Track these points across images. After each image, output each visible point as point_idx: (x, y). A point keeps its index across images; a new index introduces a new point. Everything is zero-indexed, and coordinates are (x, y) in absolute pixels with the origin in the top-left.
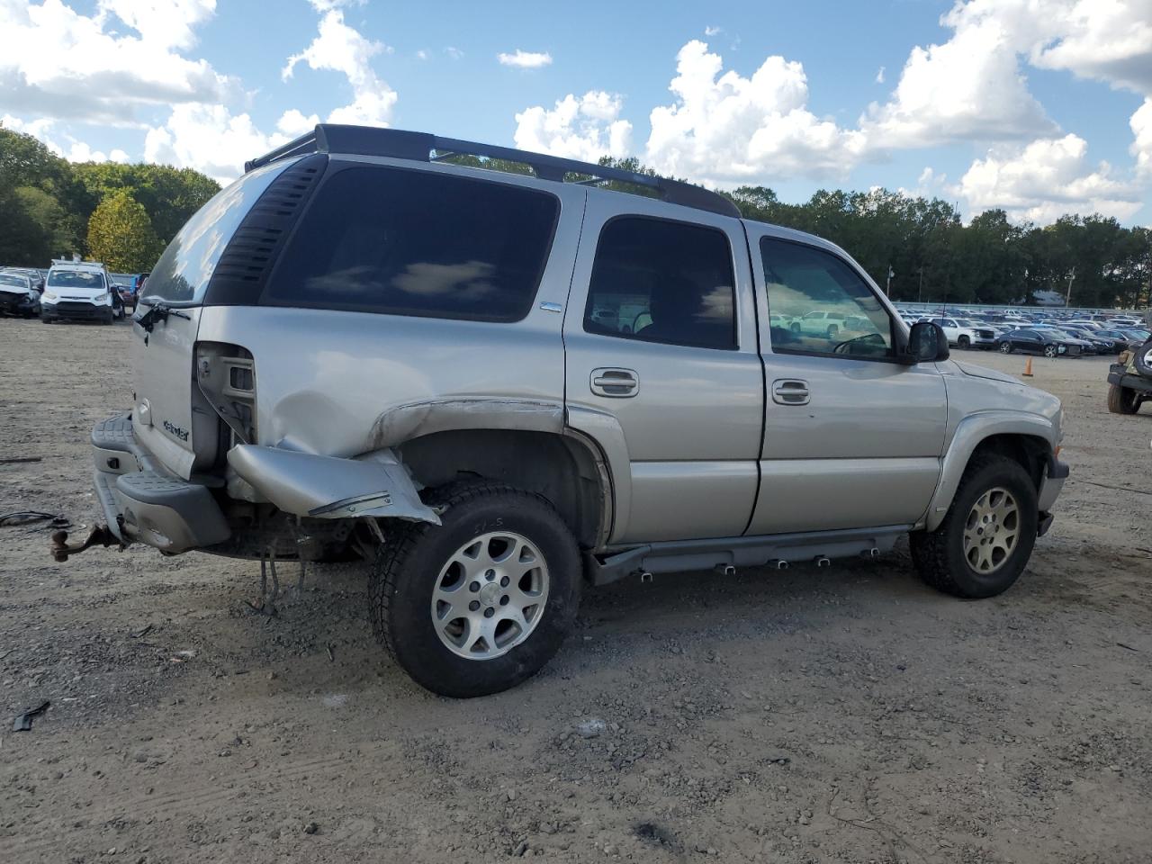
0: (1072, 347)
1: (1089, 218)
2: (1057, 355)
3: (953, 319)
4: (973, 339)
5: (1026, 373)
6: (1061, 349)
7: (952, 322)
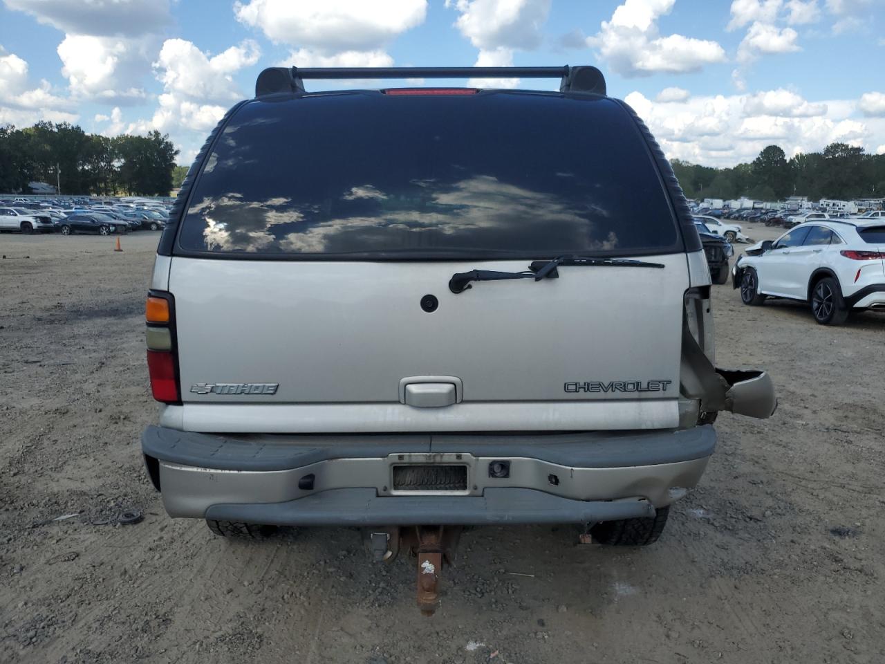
0: (119, 227)
1: (60, 125)
2: (109, 233)
3: (12, 208)
4: (35, 224)
5: (117, 248)
6: (112, 229)
7: (11, 211)
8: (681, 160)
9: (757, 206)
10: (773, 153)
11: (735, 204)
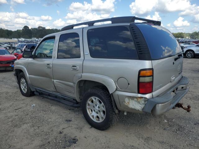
8: (2, 28)
9: (26, 40)
10: (26, 27)
11: (20, 39)
